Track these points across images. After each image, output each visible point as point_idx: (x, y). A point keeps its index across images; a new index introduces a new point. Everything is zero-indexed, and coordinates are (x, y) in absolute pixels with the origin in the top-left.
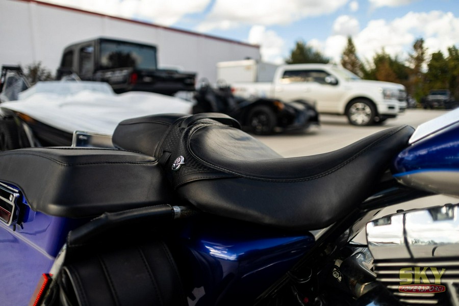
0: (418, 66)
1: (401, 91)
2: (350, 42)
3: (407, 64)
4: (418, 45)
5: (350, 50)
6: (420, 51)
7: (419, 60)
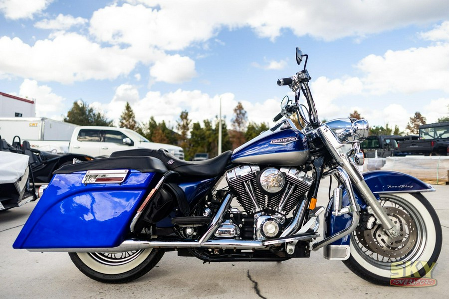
0: (184, 133)
1: (180, 151)
2: (128, 108)
3: (175, 130)
4: (184, 116)
5: (129, 114)
6: (185, 121)
7: (185, 127)
